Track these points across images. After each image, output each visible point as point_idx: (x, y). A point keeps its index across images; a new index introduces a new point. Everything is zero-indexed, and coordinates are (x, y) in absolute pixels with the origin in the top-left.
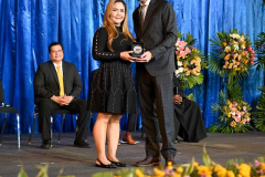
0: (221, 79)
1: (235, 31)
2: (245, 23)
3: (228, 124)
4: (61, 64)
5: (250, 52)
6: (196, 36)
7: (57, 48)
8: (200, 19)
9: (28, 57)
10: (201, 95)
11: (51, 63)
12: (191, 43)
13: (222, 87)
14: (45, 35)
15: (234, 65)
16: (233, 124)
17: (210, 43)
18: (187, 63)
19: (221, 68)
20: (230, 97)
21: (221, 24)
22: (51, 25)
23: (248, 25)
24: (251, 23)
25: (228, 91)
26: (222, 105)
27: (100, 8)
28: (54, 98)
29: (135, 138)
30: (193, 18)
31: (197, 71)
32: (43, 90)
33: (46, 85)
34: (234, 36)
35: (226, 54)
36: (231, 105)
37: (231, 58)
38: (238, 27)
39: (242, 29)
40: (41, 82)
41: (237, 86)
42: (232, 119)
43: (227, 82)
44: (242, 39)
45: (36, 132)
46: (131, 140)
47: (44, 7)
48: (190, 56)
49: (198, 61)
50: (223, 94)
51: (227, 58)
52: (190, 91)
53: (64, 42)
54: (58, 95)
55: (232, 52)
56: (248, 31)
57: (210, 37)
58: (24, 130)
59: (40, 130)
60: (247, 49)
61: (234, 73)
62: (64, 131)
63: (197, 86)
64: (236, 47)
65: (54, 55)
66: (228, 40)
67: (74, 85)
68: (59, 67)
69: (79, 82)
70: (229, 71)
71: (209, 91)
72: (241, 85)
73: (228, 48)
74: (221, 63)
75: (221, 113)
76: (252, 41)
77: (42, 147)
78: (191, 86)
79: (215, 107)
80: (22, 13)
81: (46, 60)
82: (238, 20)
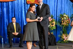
0: (61, 28)
1: (65, 14)
2: (67, 12)
3: (63, 41)
4: (15, 23)
5: (69, 20)
6: (54, 15)
7: (14, 19)
8: (55, 10)
9: (5, 21)
10: (55, 32)
11: (12, 23)
12: (52, 17)
13: (61, 30)
14: (10, 15)
15: (65, 24)
16: (64, 41)
17: (58, 17)
18: (51, 23)
19: (61, 25)
20: (63, 33)
21: (61, 12)
22: (12, 12)
23: (68, 12)
24: (69, 12)
25: (63, 31)
26: (61, 35)
27: (26, 7)
28: (13, 33)
29: (36, 45)
30: (53, 10)
31: (54, 25)
32: (10, 31)
33: (11, 29)
34: (65, 15)
35: (62, 20)
36: (64, 35)
37: (64, 21)
38: (65, 13)
39: (67, 13)
40: (9, 28)
41: (65, 30)
42: (64, 39)
43: (62, 28)
44: (67, 16)
45: (8, 43)
46: (35, 45)
47: (10, 7)
48: (52, 21)
49: (54, 23)
50: (61, 32)
51: (63, 21)
52: (52, 31)
53: (16, 17)
54: (14, 32)
55: (64, 20)
56: (68, 14)
57: (57, 16)
58: (4, 42)
59: (9, 42)
60: (68, 19)
61: (65, 26)
62: (16, 43)
63: (54, 30)
64: (65, 18)
65: (13, 20)
66: (63, 17)
67: (19, 29)
68: (14, 24)
69: (20, 29)
70: (63, 25)
71: (57, 31)
72: (67, 29)
73: (63, 19)
74: (61, 23)
75: (61, 37)
76: (70, 17)
77: (10, 47)
78: (52, 30)
79: (59, 36)
80: (3, 9)
81: (11, 22)
82: (65, 11)
